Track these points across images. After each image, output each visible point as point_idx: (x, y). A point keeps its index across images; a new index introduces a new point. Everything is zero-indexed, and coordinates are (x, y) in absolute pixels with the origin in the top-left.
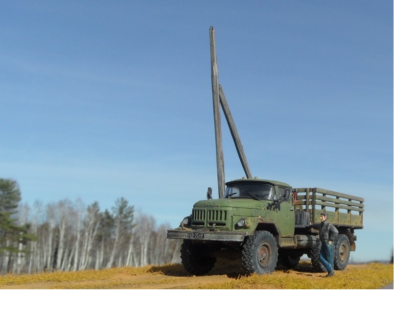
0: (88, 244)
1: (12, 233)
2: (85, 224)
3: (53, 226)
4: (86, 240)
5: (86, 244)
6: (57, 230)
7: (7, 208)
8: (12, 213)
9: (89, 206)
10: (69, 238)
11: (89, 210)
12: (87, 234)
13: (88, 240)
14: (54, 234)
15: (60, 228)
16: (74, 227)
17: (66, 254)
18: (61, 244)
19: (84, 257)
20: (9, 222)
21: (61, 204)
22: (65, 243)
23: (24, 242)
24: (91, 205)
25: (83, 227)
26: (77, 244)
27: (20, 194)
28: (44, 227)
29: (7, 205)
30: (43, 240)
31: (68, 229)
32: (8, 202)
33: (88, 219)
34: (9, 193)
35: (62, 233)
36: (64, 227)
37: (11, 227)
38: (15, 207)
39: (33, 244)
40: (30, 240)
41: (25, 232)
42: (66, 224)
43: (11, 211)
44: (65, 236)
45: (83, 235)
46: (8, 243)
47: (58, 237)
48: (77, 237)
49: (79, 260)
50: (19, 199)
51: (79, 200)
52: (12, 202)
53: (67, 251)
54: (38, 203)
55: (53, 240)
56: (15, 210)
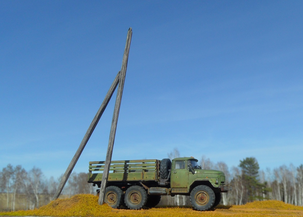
0: (301, 191)
1: (259, 188)
2: (298, 179)
3: (279, 182)
4: (300, 189)
5: (300, 192)
6: (282, 185)
7: (253, 174)
8: (256, 177)
9: (298, 168)
10: (290, 188)
11: (298, 170)
12: (300, 185)
13: (301, 189)
14: (280, 187)
15: (283, 183)
16: (291, 181)
17: (289, 199)
18: (286, 193)
19: (300, 200)
20: (255, 182)
21: (281, 168)
22: (288, 192)
23: (265, 193)
24: (299, 167)
25: (296, 181)
26: (295, 192)
27: (258, 165)
28: (275, 183)
29: (253, 172)
30: (275, 191)
31: (288, 183)
32: (253, 171)
33: (299, 176)
34: (253, 166)
35: (285, 186)
36: (285, 182)
37: (258, 185)
38: (257, 173)
39: (270, 194)
40: (268, 191)
41: (265, 187)
42: (286, 180)
43: (255, 175)
44: (287, 188)
45: (297, 186)
46: (257, 194)
47: (283, 189)
48: (294, 188)
49: (298, 203)
50: (258, 168)
51: (291, 165)
52: (255, 170)
53: (290, 196)
54: (268, 169)
55: (280, 190)
56: (257, 174)
